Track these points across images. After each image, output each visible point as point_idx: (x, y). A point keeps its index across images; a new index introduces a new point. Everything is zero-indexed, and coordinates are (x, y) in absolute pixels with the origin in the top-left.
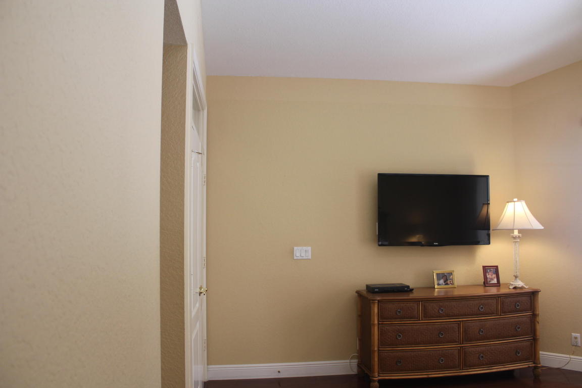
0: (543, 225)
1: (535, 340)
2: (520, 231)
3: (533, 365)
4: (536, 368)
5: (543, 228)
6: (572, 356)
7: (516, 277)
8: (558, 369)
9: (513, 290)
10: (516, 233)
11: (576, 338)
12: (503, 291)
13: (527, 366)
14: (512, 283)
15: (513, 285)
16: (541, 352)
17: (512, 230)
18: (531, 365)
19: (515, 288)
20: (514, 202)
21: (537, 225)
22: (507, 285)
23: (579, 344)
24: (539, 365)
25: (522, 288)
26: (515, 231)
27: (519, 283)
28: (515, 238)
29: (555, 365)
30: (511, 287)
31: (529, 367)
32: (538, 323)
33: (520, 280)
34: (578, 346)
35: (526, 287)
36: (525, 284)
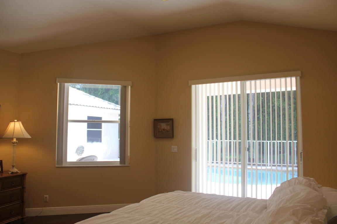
0: (31, 136)
1: (23, 202)
2: (17, 139)
3: (21, 217)
4: (22, 219)
5: (31, 137)
6: (44, 208)
7: (13, 166)
8: (36, 217)
9: (11, 174)
10: (15, 140)
11: (46, 198)
12: (5, 175)
13: (17, 219)
14: (10, 170)
15: (11, 171)
16: (26, 209)
17: (12, 139)
18: (20, 217)
19: (12, 173)
20: (15, 122)
21: (27, 136)
22: (8, 171)
23: (48, 201)
24: (25, 217)
25: (17, 172)
26: (14, 139)
27: (15, 170)
28: (14, 143)
29: (34, 215)
30: (10, 173)
31: (19, 219)
32: (25, 192)
33: (15, 168)
34: (47, 202)
35: (19, 172)
36: (19, 171)
